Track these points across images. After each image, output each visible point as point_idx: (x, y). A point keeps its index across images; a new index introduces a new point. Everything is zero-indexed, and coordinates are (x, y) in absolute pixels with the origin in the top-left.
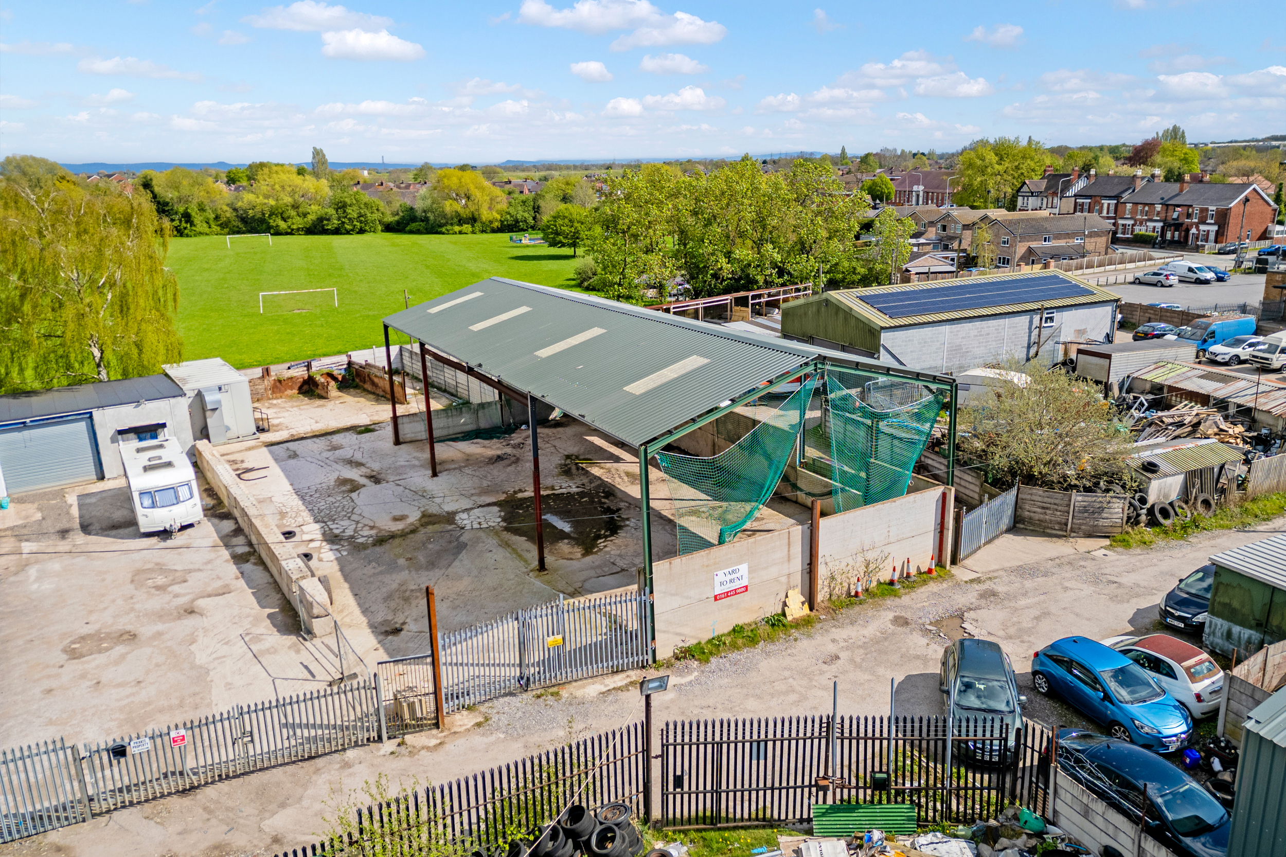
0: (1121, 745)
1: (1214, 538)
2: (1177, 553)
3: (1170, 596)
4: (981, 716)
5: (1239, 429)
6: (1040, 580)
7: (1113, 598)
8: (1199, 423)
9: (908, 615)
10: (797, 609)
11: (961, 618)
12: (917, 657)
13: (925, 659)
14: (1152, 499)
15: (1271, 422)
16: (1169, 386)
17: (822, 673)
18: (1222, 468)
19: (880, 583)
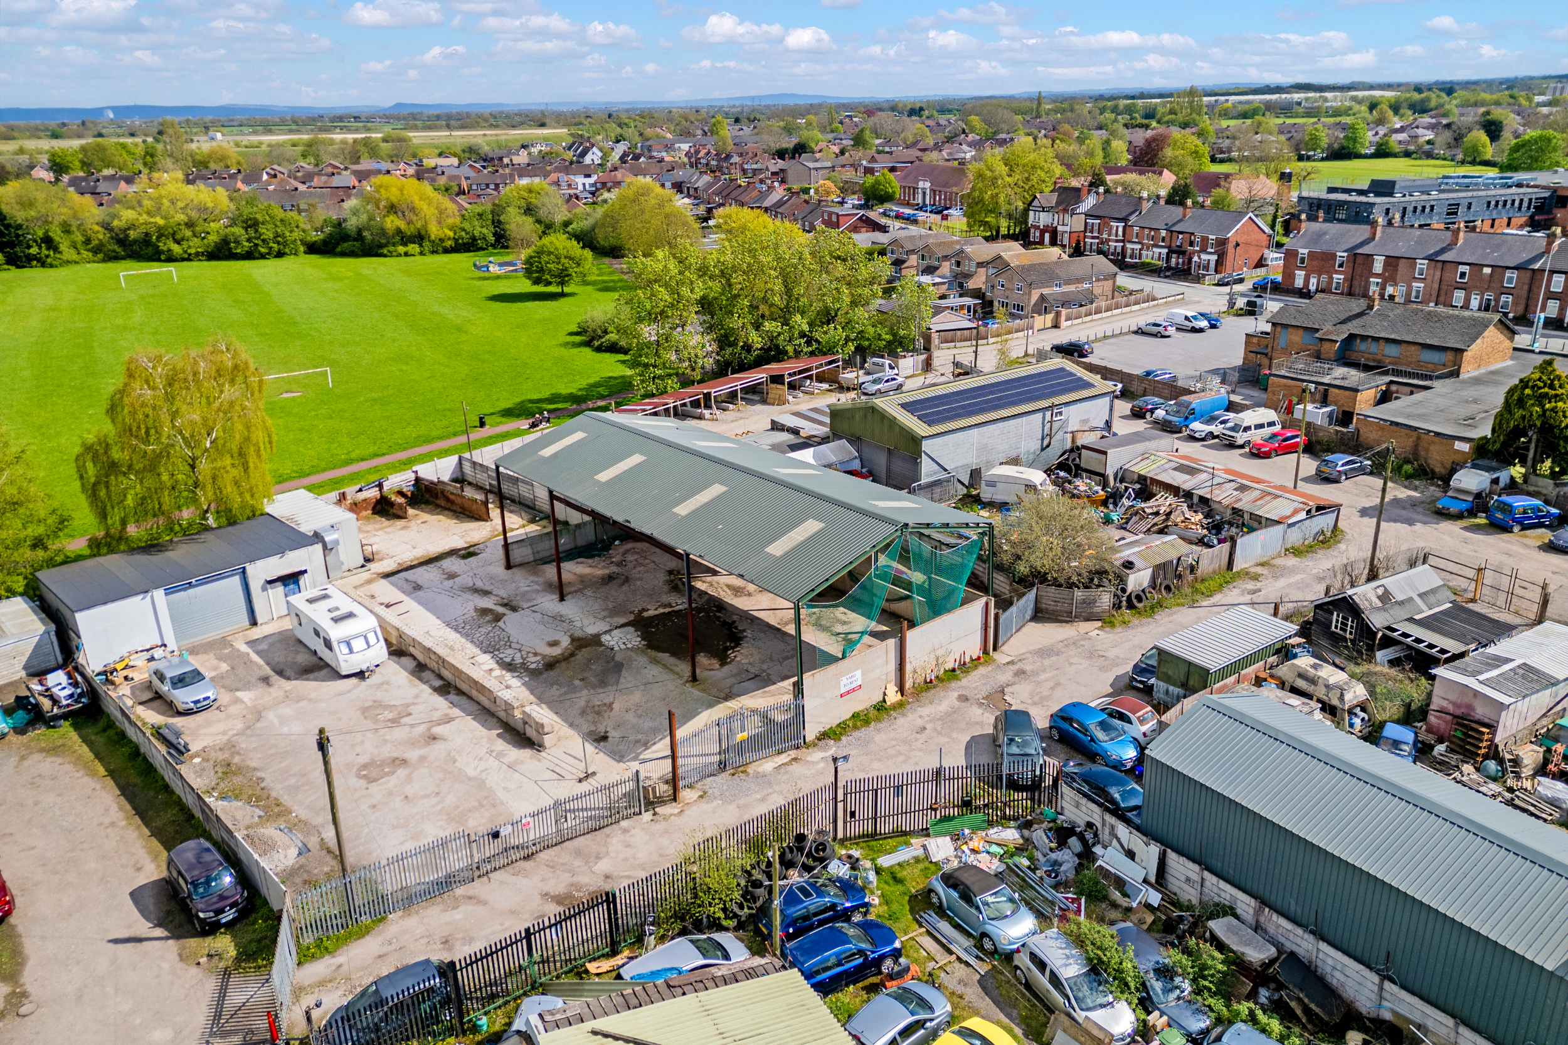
0: (1098, 768)
1: (1171, 614)
2: (1146, 629)
3: (1136, 666)
4: (1021, 759)
5: (1200, 516)
6: (1054, 658)
7: (1102, 669)
8: (1171, 513)
9: (967, 693)
10: (893, 697)
11: (1003, 692)
12: (977, 723)
13: (982, 724)
14: (1129, 589)
15: (1222, 510)
16: (1151, 479)
17: (917, 740)
18: (1179, 559)
19: (946, 671)
